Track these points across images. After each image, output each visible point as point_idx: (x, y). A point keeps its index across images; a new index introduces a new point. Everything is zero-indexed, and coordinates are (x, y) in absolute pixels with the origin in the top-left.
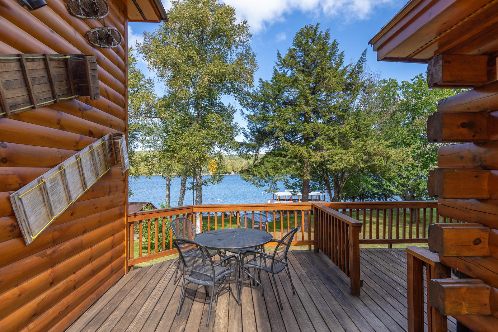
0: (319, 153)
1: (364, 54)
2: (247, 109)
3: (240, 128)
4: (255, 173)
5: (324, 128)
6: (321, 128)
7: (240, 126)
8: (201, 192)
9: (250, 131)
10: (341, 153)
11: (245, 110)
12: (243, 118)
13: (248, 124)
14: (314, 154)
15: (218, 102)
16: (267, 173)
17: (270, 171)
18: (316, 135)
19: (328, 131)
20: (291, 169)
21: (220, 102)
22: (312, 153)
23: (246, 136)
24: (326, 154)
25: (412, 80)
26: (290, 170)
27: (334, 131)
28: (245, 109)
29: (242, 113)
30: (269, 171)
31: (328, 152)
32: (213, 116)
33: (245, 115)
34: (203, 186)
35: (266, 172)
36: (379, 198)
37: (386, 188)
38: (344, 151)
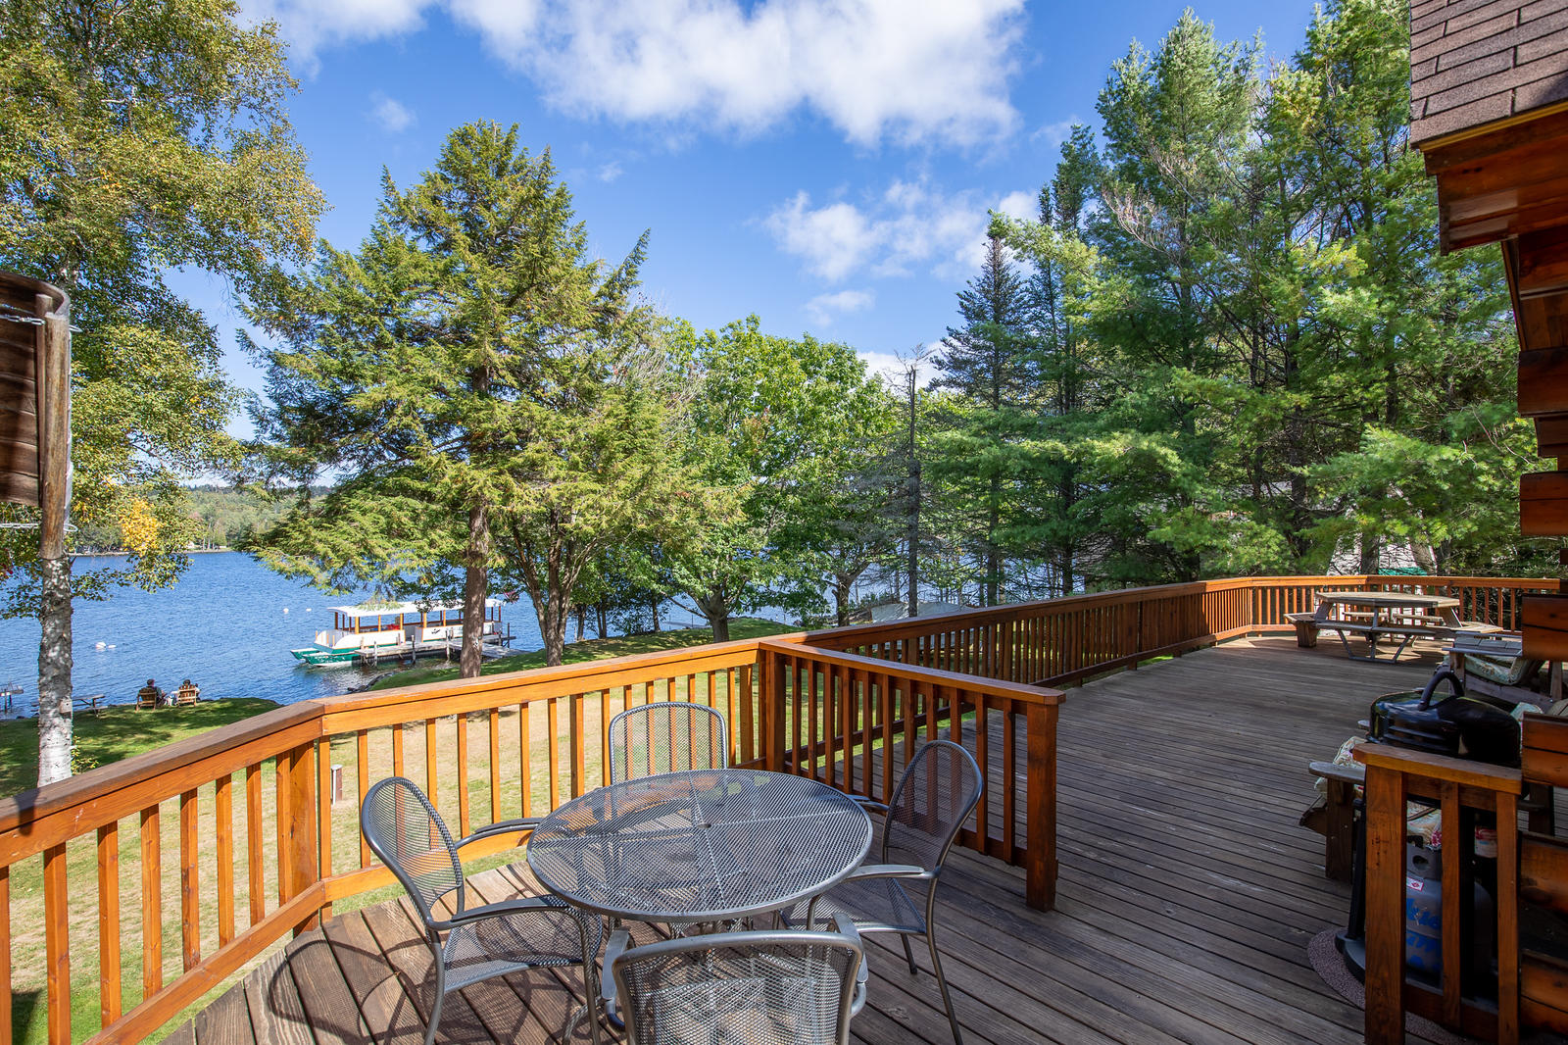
0: (533, 490)
1: (641, 243)
2: (268, 330)
3: (237, 393)
4: (320, 547)
5: (547, 419)
6: (538, 418)
7: (237, 385)
8: (66, 624)
9: (274, 406)
10: (594, 492)
11: (258, 335)
12: (251, 360)
13: (267, 384)
14: (521, 492)
15: (148, 283)
16: (365, 548)
17: (377, 542)
18: (524, 437)
19: (558, 428)
20: (443, 534)
21: (157, 287)
22: (515, 489)
23: (262, 421)
24: (553, 492)
25: (722, 331)
26: (442, 538)
27: (573, 429)
28: (261, 329)
29: (247, 343)
30: (372, 542)
31: (556, 486)
32: (135, 332)
33: (258, 353)
34: (75, 603)
35: (363, 543)
36: (640, 605)
37: (680, 580)
38: (598, 487)
